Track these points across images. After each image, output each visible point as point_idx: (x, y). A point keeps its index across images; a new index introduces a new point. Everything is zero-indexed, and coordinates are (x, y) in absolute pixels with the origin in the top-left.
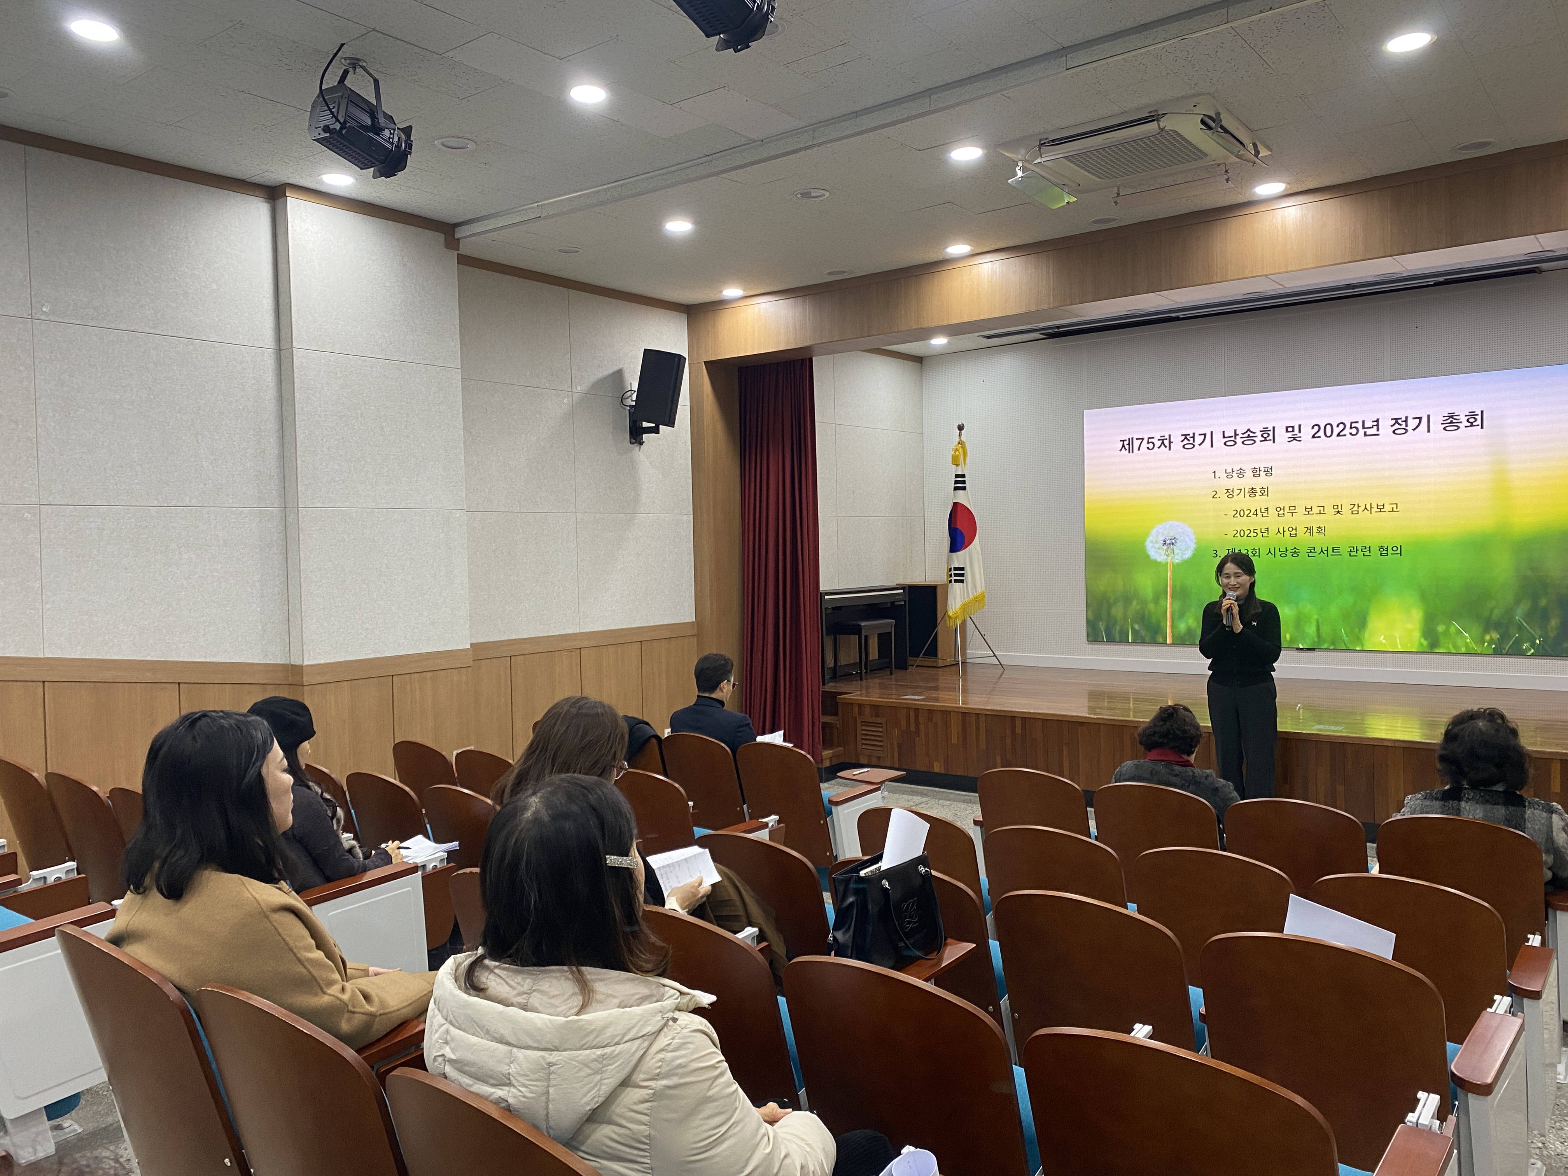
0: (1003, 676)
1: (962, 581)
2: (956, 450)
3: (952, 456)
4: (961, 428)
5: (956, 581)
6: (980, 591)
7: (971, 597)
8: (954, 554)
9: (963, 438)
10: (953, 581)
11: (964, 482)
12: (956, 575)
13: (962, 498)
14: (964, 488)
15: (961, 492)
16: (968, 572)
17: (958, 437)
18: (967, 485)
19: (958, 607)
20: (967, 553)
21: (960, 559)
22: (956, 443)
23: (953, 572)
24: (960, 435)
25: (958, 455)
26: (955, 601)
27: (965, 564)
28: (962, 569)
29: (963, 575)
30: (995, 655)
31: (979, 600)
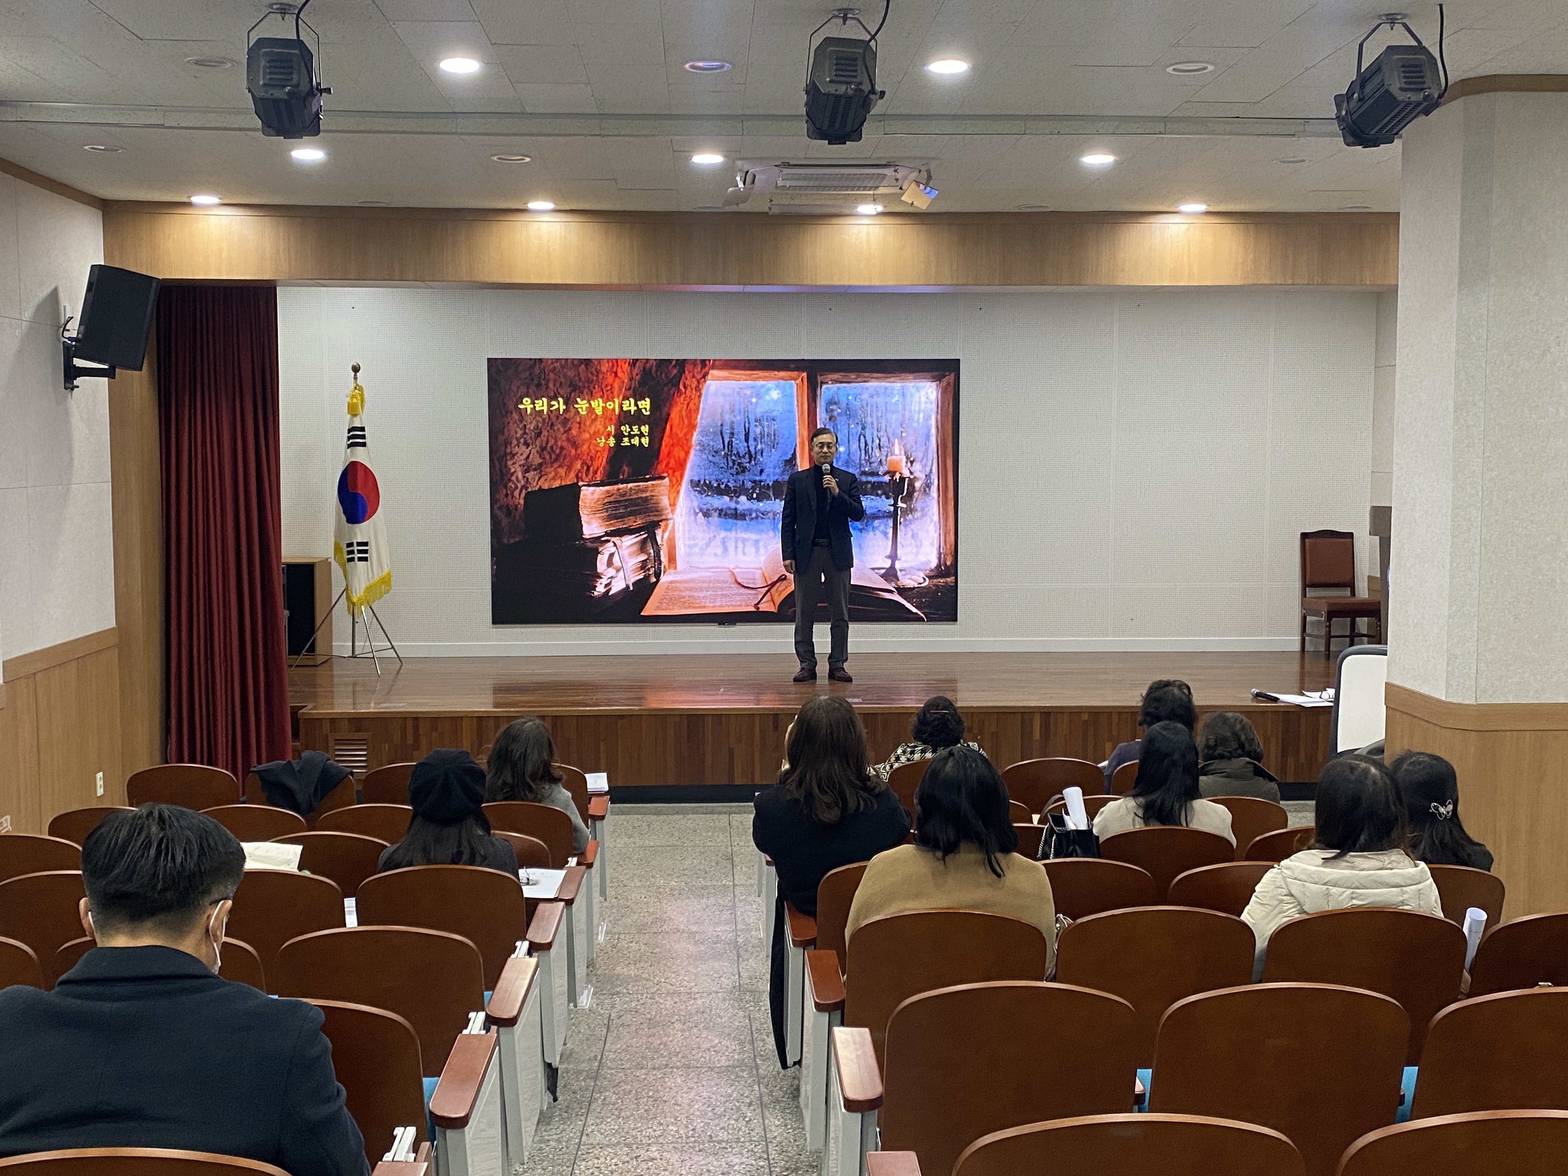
0: (402, 671)
1: (366, 559)
2: (353, 397)
3: (349, 403)
4: (356, 369)
5: (360, 559)
6: (386, 571)
7: (377, 578)
8: (357, 527)
9: (358, 383)
10: (356, 559)
11: (363, 437)
12: (360, 551)
13: (360, 455)
14: (364, 445)
15: (360, 449)
16: (372, 548)
17: (353, 380)
18: (368, 440)
19: (362, 590)
20: (372, 527)
21: (362, 532)
22: (353, 388)
23: (356, 548)
24: (355, 378)
25: (356, 404)
26: (359, 585)
27: (369, 538)
28: (366, 544)
29: (366, 552)
30: (393, 647)
31: (386, 581)
